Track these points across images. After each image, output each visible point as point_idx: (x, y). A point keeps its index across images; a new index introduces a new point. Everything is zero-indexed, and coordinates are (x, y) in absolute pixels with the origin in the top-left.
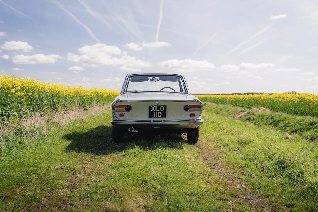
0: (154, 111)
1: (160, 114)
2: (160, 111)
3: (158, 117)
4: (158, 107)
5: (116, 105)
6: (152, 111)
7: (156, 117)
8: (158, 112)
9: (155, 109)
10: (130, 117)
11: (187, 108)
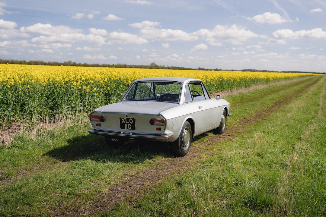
0: (125, 123)
1: (129, 126)
2: (130, 123)
3: (128, 129)
4: (128, 120)
5: (92, 115)
6: (122, 122)
7: (127, 128)
8: (128, 124)
9: (125, 121)
10: (105, 127)
11: (152, 122)
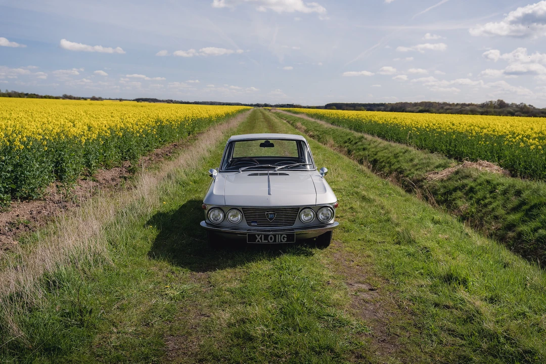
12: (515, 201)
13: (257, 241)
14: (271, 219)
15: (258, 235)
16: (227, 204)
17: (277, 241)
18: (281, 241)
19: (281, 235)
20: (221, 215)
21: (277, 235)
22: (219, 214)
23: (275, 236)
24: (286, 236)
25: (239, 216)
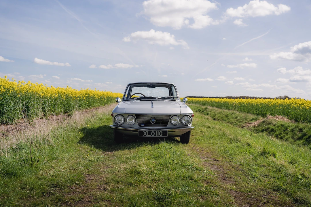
12: (299, 134)
13: (144, 135)
14: (153, 122)
15: (145, 131)
16: (126, 112)
17: (157, 135)
18: (159, 136)
19: (159, 132)
20: (123, 120)
21: (157, 132)
22: (121, 119)
23: (155, 132)
24: (162, 132)
25: (134, 121)
